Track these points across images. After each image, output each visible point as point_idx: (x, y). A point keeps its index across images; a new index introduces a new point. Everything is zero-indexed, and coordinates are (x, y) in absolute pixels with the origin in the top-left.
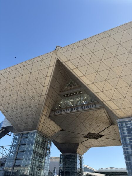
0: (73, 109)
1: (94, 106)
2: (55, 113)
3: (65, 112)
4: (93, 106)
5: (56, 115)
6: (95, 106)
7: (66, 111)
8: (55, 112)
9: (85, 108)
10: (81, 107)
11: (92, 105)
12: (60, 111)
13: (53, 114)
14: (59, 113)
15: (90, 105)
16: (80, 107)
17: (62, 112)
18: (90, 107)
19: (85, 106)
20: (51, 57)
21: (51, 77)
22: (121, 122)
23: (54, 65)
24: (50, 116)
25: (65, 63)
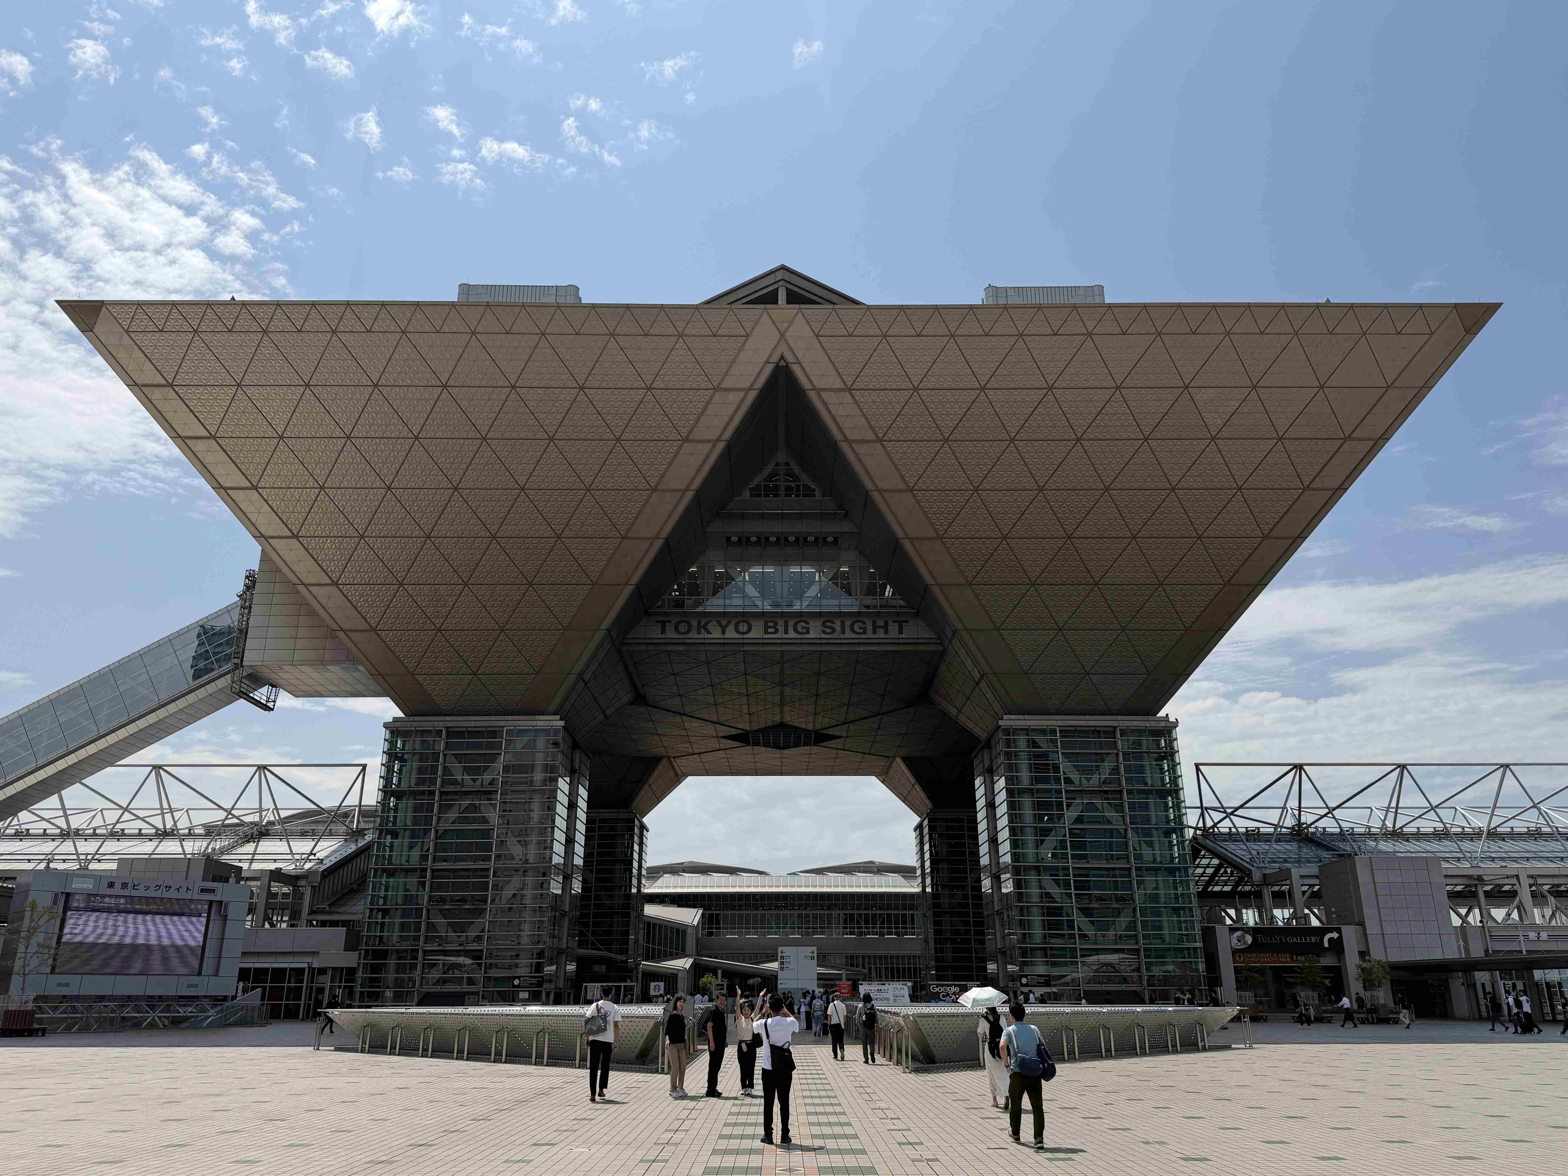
1: (893, 627)
4: (890, 628)
5: (666, 644)
6: (901, 632)
9: (847, 629)
10: (824, 625)
11: (886, 622)
13: (652, 632)
14: (693, 635)
15: (874, 623)
16: (819, 623)
18: (875, 632)
19: (848, 623)
20: (747, 336)
21: (713, 447)
22: (1017, 731)
23: (755, 387)
24: (627, 641)
25: (823, 394)
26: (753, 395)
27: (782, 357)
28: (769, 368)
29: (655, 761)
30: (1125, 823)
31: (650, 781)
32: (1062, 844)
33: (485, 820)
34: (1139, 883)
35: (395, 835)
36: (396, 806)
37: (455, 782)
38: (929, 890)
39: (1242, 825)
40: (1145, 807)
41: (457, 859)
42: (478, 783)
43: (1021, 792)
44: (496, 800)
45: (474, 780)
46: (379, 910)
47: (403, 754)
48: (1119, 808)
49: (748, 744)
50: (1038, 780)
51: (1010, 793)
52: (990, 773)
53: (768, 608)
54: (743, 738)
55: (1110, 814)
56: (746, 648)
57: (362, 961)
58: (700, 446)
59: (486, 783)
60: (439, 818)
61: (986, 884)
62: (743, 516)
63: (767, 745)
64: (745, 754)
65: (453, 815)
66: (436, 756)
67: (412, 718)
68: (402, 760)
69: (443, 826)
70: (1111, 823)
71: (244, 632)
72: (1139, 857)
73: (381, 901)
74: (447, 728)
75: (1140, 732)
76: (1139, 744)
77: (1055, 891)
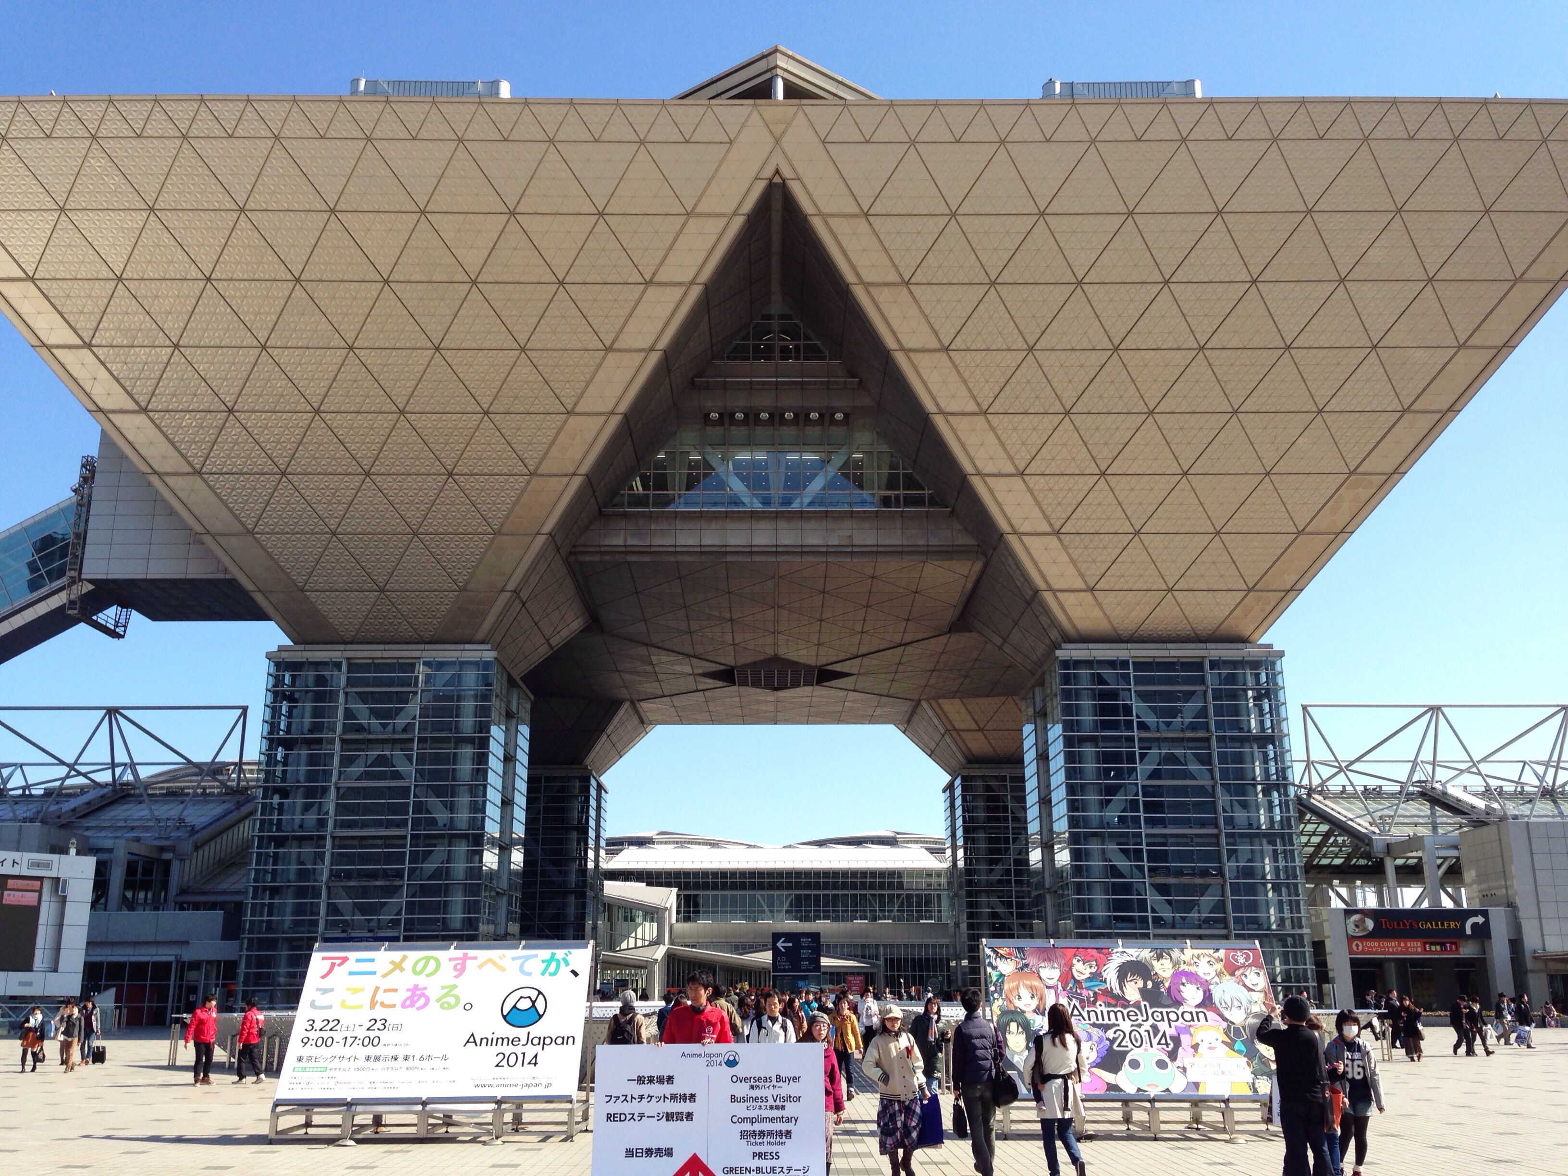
20: (731, 142)
21: (686, 293)
22: (1078, 664)
23: (741, 212)
24: (579, 549)
25: (831, 221)
26: (738, 223)
27: (777, 172)
28: (760, 186)
29: (615, 704)
30: (1213, 778)
31: (609, 730)
32: (1133, 805)
33: (397, 776)
34: (1232, 853)
35: (284, 793)
36: (286, 757)
37: (360, 729)
38: (961, 864)
39: (1360, 782)
40: (1239, 758)
41: (364, 825)
42: (390, 728)
43: (1082, 740)
44: (412, 750)
45: (384, 726)
46: (265, 888)
47: (293, 693)
48: (1206, 760)
49: (733, 683)
50: (1105, 725)
51: (1069, 742)
52: (1041, 716)
53: (758, 506)
54: (728, 676)
55: (1194, 767)
56: (730, 558)
57: (245, 952)
58: (668, 290)
59: (399, 728)
60: (340, 772)
61: (1035, 856)
62: (725, 386)
63: (756, 684)
64: (730, 694)
65: (356, 769)
66: (332, 696)
67: (302, 647)
68: (291, 698)
69: (345, 784)
70: (1195, 778)
71: (82, 537)
72: (1230, 821)
73: (269, 877)
74: (348, 659)
75: (1234, 664)
76: (1232, 679)
77: (1122, 863)
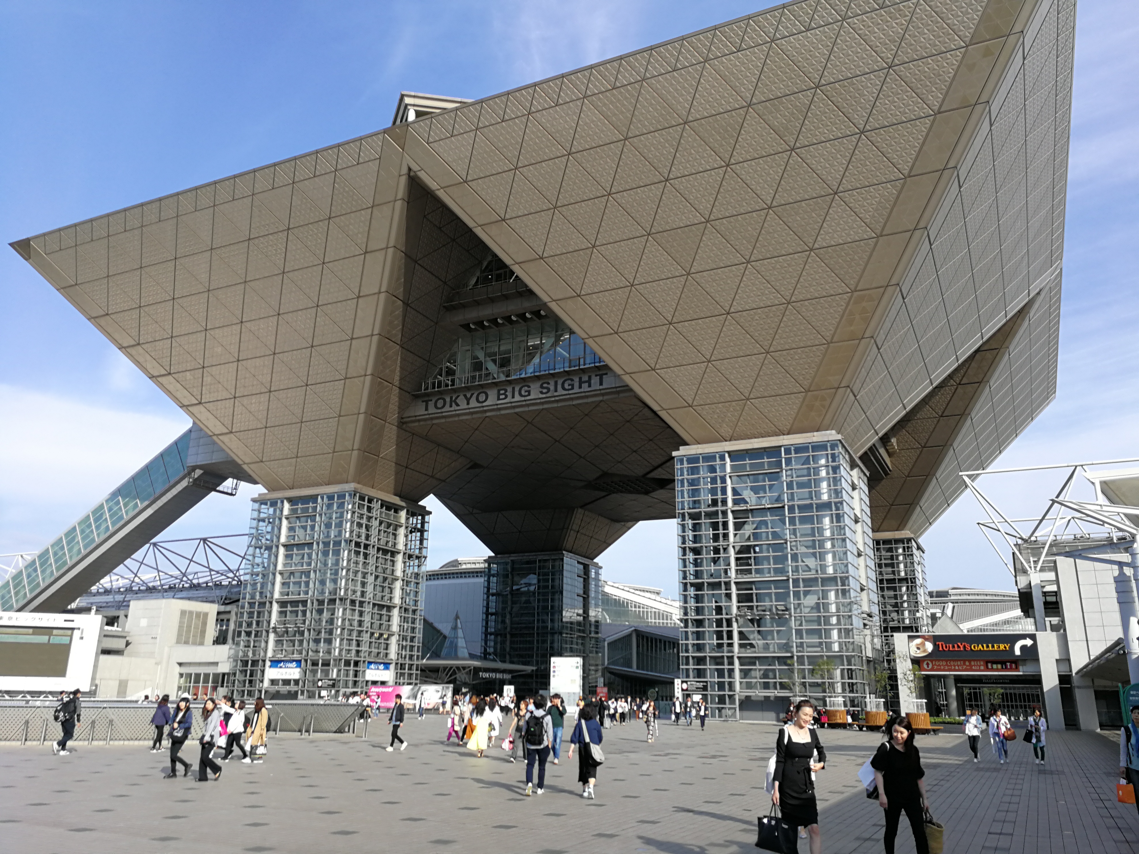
0: (509, 394)
1: (595, 380)
2: (426, 409)
3: (473, 403)
4: (592, 381)
5: (432, 419)
6: (601, 384)
7: (478, 401)
8: (427, 402)
9: (559, 387)
10: (542, 387)
11: (590, 377)
12: (448, 400)
13: (419, 410)
14: (447, 408)
15: (580, 378)
16: (538, 384)
17: (458, 405)
18: (580, 387)
19: (560, 382)
20: (379, 158)
21: (386, 254)
23: (399, 198)
24: (405, 420)
25: (448, 190)
26: (399, 205)
27: (410, 169)
28: (403, 180)
58: (377, 254)
62: (464, 306)
67: (273, 492)
